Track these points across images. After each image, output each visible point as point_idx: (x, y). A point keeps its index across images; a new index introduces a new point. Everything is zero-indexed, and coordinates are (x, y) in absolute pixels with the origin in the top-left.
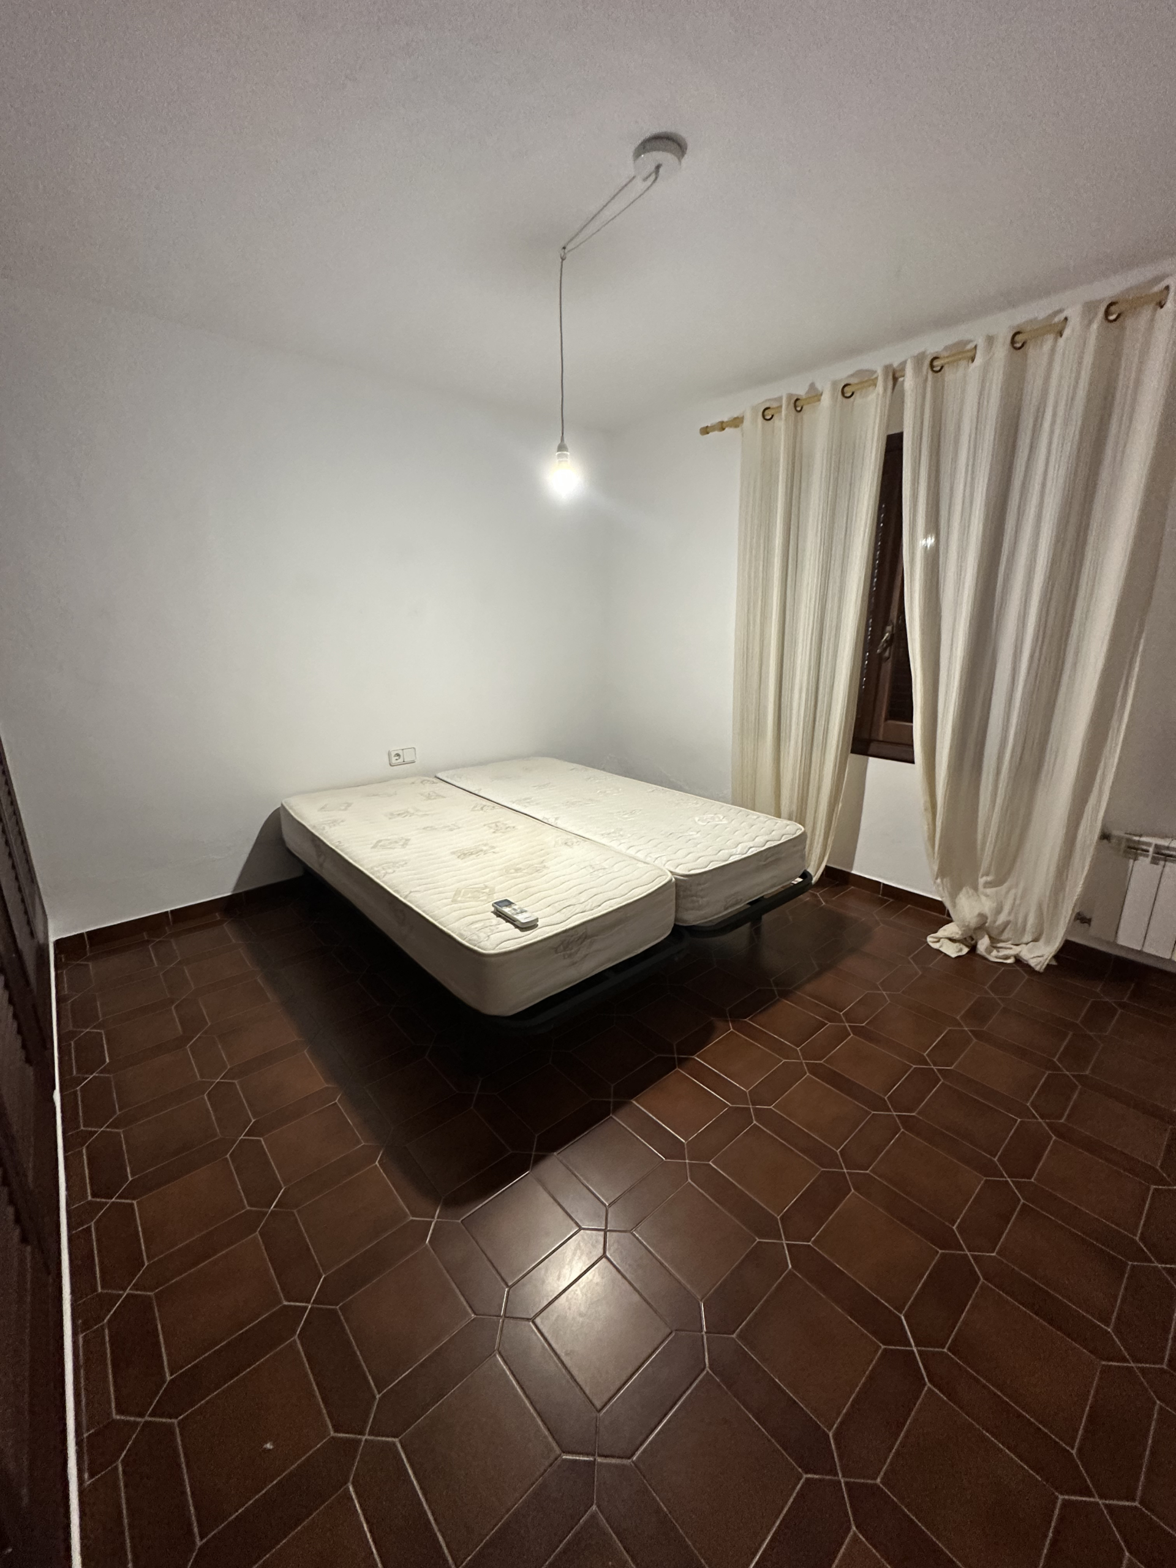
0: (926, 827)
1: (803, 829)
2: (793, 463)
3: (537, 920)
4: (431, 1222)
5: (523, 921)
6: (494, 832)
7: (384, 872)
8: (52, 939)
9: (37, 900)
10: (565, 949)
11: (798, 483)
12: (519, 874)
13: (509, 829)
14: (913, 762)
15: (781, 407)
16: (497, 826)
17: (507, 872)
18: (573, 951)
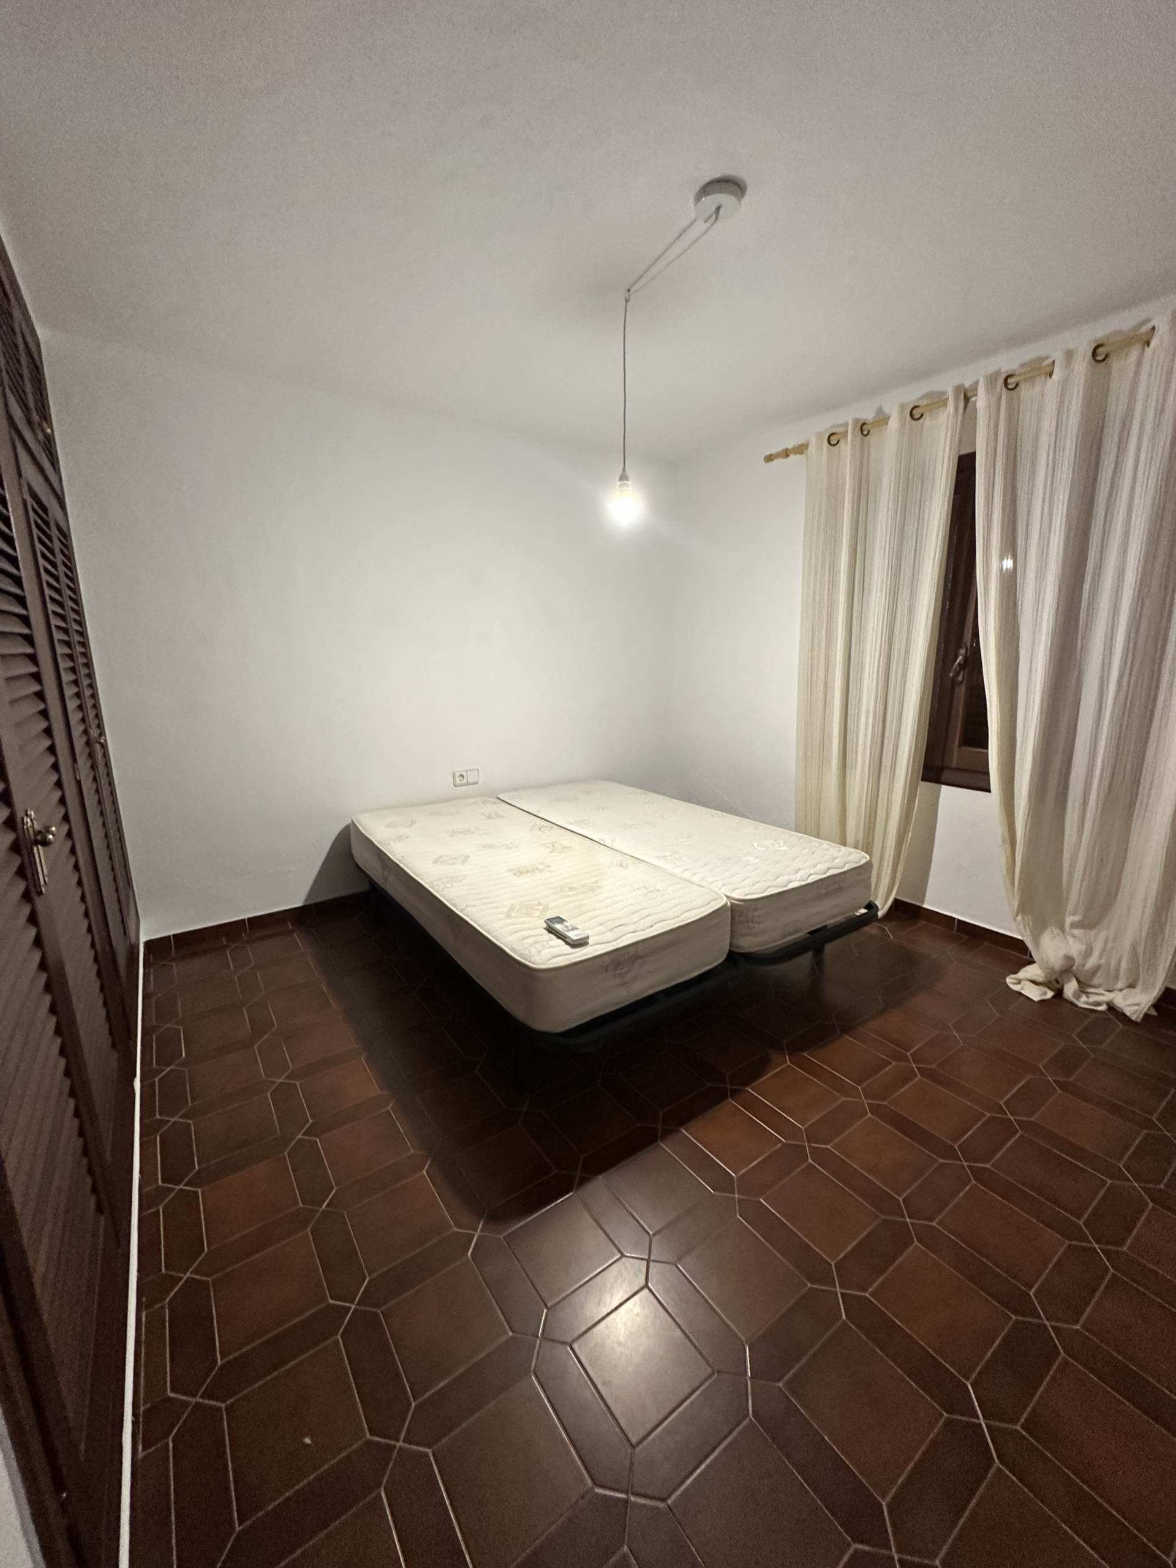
0: (1003, 860)
1: (868, 858)
2: (860, 489)
3: (588, 937)
4: (473, 1236)
5: (575, 938)
6: (551, 852)
7: (442, 886)
8: (143, 939)
9: (131, 899)
10: (616, 968)
11: (865, 505)
12: (572, 893)
13: (565, 849)
14: (989, 791)
15: (847, 432)
16: (553, 846)
17: (561, 890)
18: (623, 971)
